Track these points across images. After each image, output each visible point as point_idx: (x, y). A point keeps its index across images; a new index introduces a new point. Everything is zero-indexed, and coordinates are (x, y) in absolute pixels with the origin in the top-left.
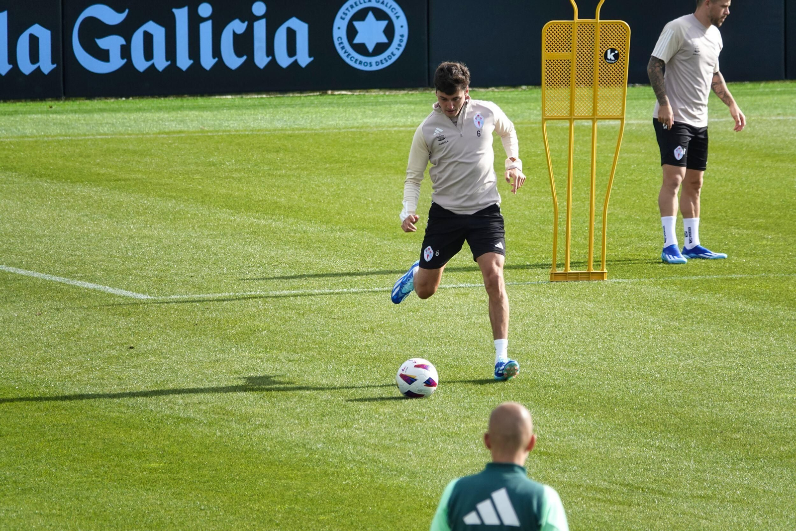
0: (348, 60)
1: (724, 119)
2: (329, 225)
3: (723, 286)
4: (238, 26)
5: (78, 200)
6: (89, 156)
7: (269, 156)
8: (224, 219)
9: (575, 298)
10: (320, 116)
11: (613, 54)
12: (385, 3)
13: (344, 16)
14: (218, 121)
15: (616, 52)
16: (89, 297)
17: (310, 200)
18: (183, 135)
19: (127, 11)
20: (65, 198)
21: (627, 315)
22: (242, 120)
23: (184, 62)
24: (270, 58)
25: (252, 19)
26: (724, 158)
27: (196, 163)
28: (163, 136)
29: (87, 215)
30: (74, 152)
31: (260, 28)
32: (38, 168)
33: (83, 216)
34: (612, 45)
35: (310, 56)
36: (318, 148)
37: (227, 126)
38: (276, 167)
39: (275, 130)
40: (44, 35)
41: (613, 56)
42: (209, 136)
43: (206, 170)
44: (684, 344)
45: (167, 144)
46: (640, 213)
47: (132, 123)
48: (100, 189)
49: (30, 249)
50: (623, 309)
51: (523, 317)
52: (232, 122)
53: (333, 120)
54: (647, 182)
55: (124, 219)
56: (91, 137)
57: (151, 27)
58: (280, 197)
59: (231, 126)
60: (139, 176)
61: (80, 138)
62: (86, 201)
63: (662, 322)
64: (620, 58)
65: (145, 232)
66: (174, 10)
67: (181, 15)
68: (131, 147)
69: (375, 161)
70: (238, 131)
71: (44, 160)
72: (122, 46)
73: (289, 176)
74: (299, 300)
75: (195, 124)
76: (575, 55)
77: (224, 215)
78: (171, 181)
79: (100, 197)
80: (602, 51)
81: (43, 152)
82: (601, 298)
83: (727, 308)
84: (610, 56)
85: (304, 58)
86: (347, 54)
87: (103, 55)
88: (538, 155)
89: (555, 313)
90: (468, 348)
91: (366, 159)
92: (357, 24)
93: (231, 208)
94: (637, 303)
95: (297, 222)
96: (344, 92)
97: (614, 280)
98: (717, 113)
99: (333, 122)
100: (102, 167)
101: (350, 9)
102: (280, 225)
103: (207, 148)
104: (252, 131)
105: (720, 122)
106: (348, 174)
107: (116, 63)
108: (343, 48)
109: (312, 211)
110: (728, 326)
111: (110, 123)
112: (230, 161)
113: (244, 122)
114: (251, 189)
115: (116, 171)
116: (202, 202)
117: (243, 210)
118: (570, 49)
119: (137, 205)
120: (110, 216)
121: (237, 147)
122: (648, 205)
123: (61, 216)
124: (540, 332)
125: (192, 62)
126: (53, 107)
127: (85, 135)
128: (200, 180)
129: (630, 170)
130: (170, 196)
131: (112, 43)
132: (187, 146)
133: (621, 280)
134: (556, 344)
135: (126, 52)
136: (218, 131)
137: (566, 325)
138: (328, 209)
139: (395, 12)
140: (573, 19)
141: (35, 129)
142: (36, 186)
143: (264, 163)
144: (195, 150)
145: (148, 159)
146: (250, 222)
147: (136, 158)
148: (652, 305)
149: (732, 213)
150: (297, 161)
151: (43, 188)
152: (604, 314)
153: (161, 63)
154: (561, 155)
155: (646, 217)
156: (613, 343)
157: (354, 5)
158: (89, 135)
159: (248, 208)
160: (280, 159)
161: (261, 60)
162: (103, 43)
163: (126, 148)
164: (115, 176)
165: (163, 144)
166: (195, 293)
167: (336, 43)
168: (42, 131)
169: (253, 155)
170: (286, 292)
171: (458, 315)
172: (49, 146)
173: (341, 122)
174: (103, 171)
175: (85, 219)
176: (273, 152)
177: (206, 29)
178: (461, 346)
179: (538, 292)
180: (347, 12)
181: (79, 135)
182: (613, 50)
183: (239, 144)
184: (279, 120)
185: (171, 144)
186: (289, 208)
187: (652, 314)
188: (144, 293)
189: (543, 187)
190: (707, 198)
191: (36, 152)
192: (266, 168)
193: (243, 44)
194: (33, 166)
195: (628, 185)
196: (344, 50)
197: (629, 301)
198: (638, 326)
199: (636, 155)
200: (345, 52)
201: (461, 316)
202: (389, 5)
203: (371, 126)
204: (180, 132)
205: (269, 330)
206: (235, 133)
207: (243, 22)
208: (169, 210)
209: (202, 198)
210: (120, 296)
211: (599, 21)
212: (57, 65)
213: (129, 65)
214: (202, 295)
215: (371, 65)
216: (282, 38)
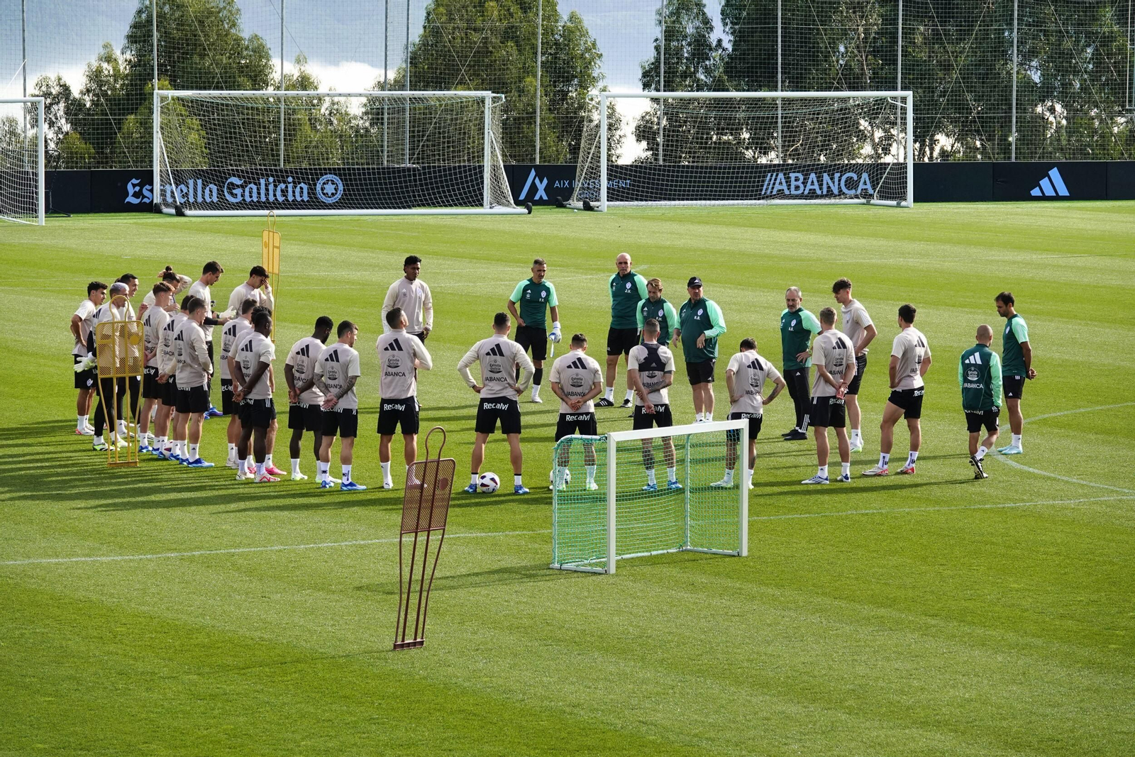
0: (321, 199)
19: (244, 180)
23: (263, 198)
24: (294, 197)
25: (287, 183)
31: (290, 186)
35: (308, 197)
40: (214, 188)
57: (252, 185)
66: (260, 180)
67: (262, 182)
72: (242, 193)
85: (306, 198)
86: (321, 197)
87: (235, 196)
96: (320, 210)
101: (322, 180)
107: (239, 199)
125: (266, 198)
131: (238, 192)
135: (243, 195)
153: (255, 198)
157: (324, 179)
161: (290, 198)
162: (234, 191)
167: (317, 192)
177: (271, 187)
193: (284, 192)
196: (320, 195)
212: (219, 198)
213: (244, 200)
215: (330, 201)
216: (298, 190)
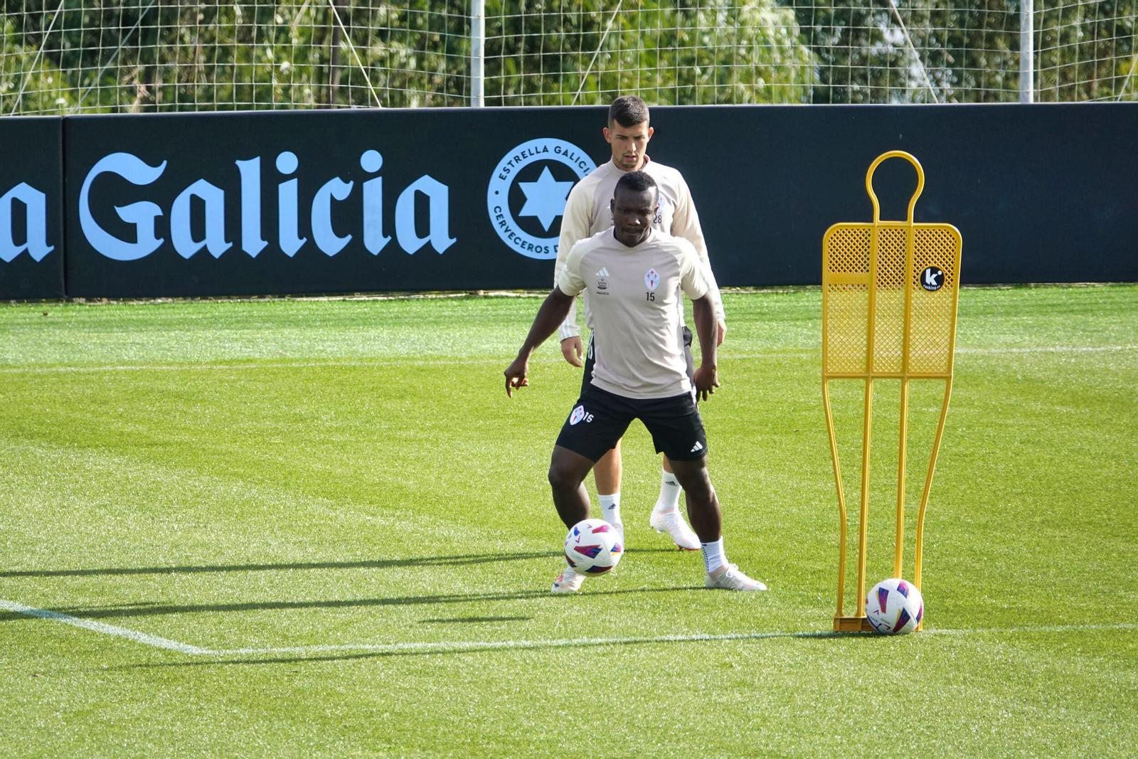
0: (510, 243)
1: (1103, 348)
2: (485, 527)
3: (1105, 643)
4: (338, 188)
5: (91, 479)
6: (105, 403)
7: (389, 405)
8: (319, 515)
9: (873, 661)
10: (467, 335)
11: (934, 276)
12: (569, 155)
13: (504, 174)
14: (307, 342)
15: (940, 273)
16: (111, 649)
17: (454, 484)
18: (253, 366)
19: (165, 163)
20: (70, 475)
21: (955, 693)
22: (344, 340)
23: (253, 244)
24: (389, 238)
25: (360, 177)
26: (1103, 417)
27: (274, 416)
28: (221, 366)
29: (105, 506)
30: (84, 392)
32: (27, 421)
33: (99, 507)
34: (933, 262)
35: (451, 237)
36: (465, 391)
37: (322, 351)
38: (400, 424)
39: (396, 359)
41: (935, 279)
42: (292, 369)
43: (290, 429)
44: (1045, 745)
45: (227, 382)
46: (972, 513)
47: (173, 343)
48: (124, 459)
49: (17, 564)
50: (948, 682)
51: (792, 693)
52: (329, 343)
53: (488, 342)
54: (983, 458)
55: (163, 514)
56: (109, 368)
57: (202, 188)
58: (407, 479)
59: (329, 350)
60: (186, 437)
61: (92, 370)
62: (102, 481)
63: (1011, 705)
64: (946, 283)
65: (197, 535)
66: (238, 163)
67: (250, 170)
68: (172, 387)
69: (556, 415)
70: (338, 360)
71: (36, 408)
72: (157, 218)
73: (420, 440)
74: (439, 661)
75: (272, 346)
76: (874, 278)
77: (319, 508)
78: (236, 447)
79: (125, 473)
80: (918, 271)
81: (35, 393)
82: (914, 663)
83: (1113, 683)
84: (930, 279)
85: (441, 239)
86: (509, 233)
88: (810, 409)
89: (842, 687)
90: (707, 746)
91: (541, 411)
92: (525, 187)
93: (330, 495)
94: (970, 673)
95: (434, 522)
96: (503, 293)
97: (934, 630)
98: (1091, 337)
99: (488, 346)
100: (127, 422)
101: (514, 162)
102: (408, 526)
103: (291, 390)
104: (361, 360)
105: (1097, 352)
106: (513, 438)
108: (503, 224)
109: (457, 502)
110: (1115, 713)
111: (138, 344)
112: (327, 413)
113: (348, 344)
114: (361, 462)
115: (150, 430)
116: (285, 484)
117: (349, 500)
118: (867, 268)
119: (184, 489)
120: (141, 508)
121: (338, 389)
122: (985, 499)
123: (64, 507)
124: (818, 720)
125: (266, 243)
126: (49, 315)
127: (100, 365)
128: (281, 446)
129: (957, 437)
130: (234, 474)
131: (141, 214)
132: (260, 385)
133: (944, 631)
134: (845, 741)
135: (162, 227)
136: (307, 360)
137: (860, 708)
138: (482, 499)
139: (585, 168)
140: (871, 221)
141: (20, 352)
142: (24, 454)
143: (381, 417)
144: (273, 394)
145: (198, 408)
146: (361, 520)
147: (181, 406)
148: (995, 675)
149: (1118, 514)
150: (433, 414)
151: (35, 457)
152: (919, 691)
153: (217, 244)
154: (847, 408)
155: (983, 520)
156: (934, 741)
157: (521, 157)
158: (105, 364)
159: (358, 498)
160: (406, 411)
161: (375, 242)
163: (164, 388)
164: (149, 437)
165: (221, 381)
166: (275, 644)
167: (493, 216)
168: (33, 356)
169: (363, 403)
170: (419, 646)
171: (689, 689)
172: (43, 383)
173: (500, 346)
174: (128, 429)
175: (103, 511)
176: (395, 398)
177: (288, 193)
178: (695, 743)
179: (814, 649)
180: (509, 167)
181: (90, 363)
182: (934, 270)
183: (341, 383)
184: (403, 340)
185: (234, 381)
186: (420, 498)
187: (995, 692)
188: (196, 643)
189: (820, 465)
190: (1077, 488)
191: (23, 393)
192: (384, 425)
193: (346, 216)
194: (18, 418)
195: (953, 463)
196: (504, 227)
197: (958, 668)
198: (973, 712)
199: (965, 410)
200: (506, 231)
201: (695, 691)
202: (575, 158)
203: (549, 353)
204: (249, 361)
205: (393, 712)
206: (334, 363)
207: (347, 182)
208: (234, 498)
209: (285, 478)
210: (159, 649)
211: (913, 224)
212: (55, 248)
213: (168, 248)
214: (287, 649)
215: (547, 252)
216: (406, 204)
